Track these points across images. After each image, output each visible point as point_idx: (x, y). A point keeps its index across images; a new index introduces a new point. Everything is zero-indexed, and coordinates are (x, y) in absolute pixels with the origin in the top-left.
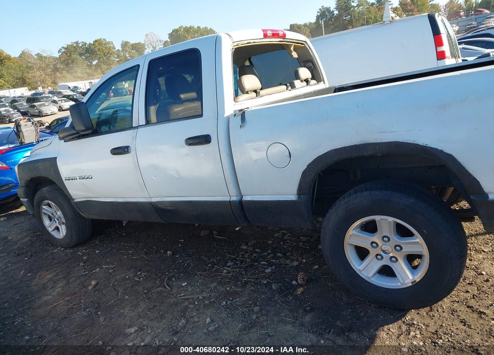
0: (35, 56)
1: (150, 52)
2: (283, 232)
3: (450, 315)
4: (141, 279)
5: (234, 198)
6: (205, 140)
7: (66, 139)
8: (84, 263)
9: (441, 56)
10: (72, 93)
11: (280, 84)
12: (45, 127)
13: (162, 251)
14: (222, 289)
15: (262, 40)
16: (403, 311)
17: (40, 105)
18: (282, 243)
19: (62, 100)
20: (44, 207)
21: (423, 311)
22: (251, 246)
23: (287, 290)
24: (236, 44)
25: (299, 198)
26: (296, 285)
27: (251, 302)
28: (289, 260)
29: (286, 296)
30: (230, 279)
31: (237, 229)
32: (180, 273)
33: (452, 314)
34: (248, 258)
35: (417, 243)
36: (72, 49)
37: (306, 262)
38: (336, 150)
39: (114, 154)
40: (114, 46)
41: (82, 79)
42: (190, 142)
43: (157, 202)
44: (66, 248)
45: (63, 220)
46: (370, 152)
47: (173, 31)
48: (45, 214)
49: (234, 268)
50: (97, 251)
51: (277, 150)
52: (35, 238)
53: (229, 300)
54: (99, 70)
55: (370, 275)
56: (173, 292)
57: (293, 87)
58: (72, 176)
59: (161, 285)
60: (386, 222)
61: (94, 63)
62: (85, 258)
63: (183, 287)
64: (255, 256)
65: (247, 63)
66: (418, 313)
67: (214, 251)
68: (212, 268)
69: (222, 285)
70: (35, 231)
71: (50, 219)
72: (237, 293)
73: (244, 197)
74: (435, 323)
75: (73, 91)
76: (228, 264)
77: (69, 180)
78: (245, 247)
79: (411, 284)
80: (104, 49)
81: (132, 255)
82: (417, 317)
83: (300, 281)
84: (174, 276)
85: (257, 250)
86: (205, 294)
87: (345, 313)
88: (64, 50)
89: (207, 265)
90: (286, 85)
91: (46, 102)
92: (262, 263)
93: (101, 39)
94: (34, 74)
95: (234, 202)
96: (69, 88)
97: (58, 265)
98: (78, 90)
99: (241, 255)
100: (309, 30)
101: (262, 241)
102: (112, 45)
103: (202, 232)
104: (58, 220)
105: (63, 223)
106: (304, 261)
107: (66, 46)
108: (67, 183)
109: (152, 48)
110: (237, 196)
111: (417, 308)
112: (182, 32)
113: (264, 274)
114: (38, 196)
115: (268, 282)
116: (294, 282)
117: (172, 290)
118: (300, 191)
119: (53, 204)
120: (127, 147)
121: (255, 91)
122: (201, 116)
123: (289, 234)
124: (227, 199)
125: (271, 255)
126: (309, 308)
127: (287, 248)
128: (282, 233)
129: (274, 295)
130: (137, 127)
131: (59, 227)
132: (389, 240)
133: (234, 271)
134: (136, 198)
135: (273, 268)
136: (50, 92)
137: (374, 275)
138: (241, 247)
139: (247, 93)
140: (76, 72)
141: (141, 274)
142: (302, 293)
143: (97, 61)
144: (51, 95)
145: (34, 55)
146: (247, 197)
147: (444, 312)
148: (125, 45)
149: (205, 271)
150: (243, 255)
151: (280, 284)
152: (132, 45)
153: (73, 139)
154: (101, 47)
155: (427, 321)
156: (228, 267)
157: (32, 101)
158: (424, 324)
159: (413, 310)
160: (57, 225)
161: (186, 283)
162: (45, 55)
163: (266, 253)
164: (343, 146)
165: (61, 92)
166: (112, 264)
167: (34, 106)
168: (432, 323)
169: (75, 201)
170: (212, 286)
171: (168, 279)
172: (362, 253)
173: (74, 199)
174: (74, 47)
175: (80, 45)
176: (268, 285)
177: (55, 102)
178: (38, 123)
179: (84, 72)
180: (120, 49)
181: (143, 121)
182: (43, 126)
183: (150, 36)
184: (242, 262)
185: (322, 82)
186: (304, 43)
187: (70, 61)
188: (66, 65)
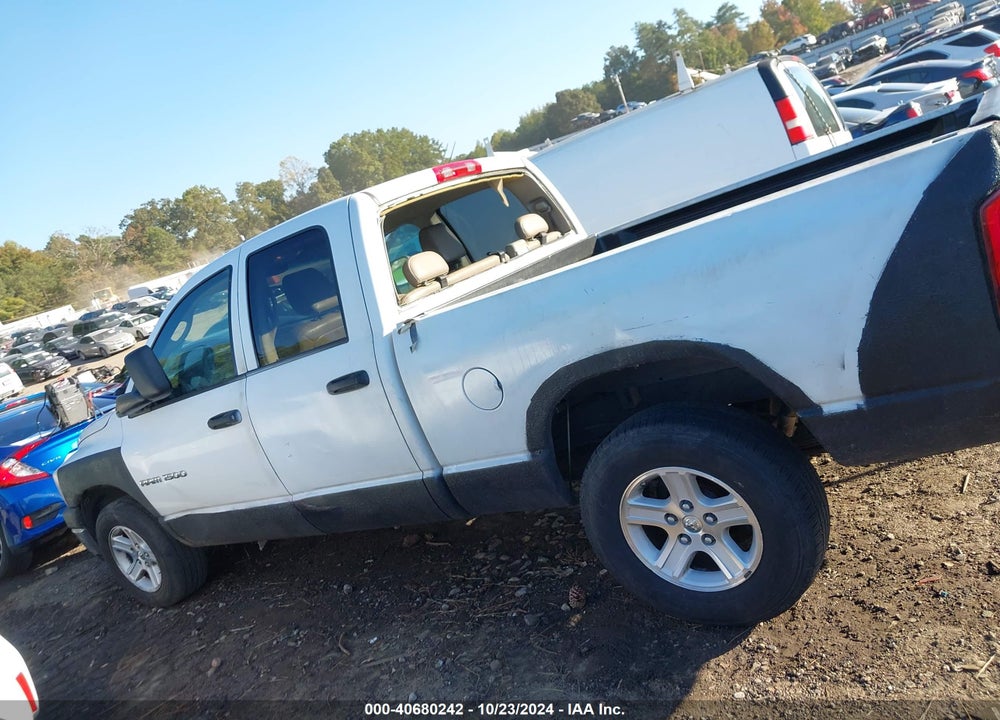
0: (77, 243)
1: (295, 194)
2: (551, 514)
3: (825, 621)
4: (299, 642)
5: (429, 474)
6: (358, 380)
7: (130, 413)
8: (198, 630)
10: (158, 301)
11: (488, 255)
12: (113, 377)
13: (335, 587)
14: (437, 638)
15: (436, 188)
16: (746, 628)
17: (101, 336)
18: (547, 537)
19: (139, 319)
20: (115, 539)
21: (779, 622)
22: (493, 552)
23: (552, 621)
24: (386, 207)
25: (533, 456)
26: (567, 611)
27: (487, 654)
28: (559, 567)
29: (548, 634)
30: (453, 619)
31: (469, 523)
32: (366, 622)
33: (828, 620)
34: (487, 575)
35: (735, 506)
36: (145, 216)
37: (588, 566)
38: (568, 368)
39: (215, 428)
40: (223, 196)
41: (172, 269)
42: (336, 387)
43: (302, 500)
44: (166, 608)
45: (153, 557)
46: (620, 364)
47: (332, 147)
48: (119, 551)
49: (462, 597)
50: (221, 605)
51: (479, 381)
52: (111, 598)
53: (450, 656)
54: (202, 246)
55: (677, 574)
56: (353, 658)
57: (512, 254)
58: (151, 477)
59: (332, 649)
60: (678, 477)
61: (191, 234)
62: (200, 620)
63: (371, 645)
64: (499, 570)
65: (436, 220)
66: (771, 628)
67: (427, 572)
68: (423, 604)
69: (439, 632)
70: (110, 584)
71: (130, 558)
72: (464, 642)
73: (445, 469)
74: (798, 640)
75: (158, 297)
76: (452, 593)
77: (148, 484)
78: (480, 556)
79: (744, 579)
80: (205, 204)
81: (283, 601)
82: (767, 635)
83: (573, 603)
84: (355, 629)
85: (503, 558)
86: (409, 653)
87: (646, 649)
88: (130, 221)
89: (412, 600)
90: (498, 254)
91: (110, 327)
92: (511, 580)
93: (195, 188)
94: (80, 277)
95: (430, 480)
96: (150, 292)
97: (152, 641)
98: (168, 294)
99: (475, 570)
100: (594, 98)
101: (512, 539)
102: (219, 195)
103: (405, 540)
104: (144, 558)
105: (154, 563)
106: (585, 564)
107: (132, 213)
108: (144, 490)
109: (297, 187)
110: (433, 469)
111: (766, 619)
112: (349, 145)
113: (513, 601)
114: (101, 519)
115: (520, 614)
116: (564, 607)
117: (352, 654)
118: (532, 444)
119: (130, 531)
120: (235, 413)
121: (437, 279)
122: (345, 340)
123: (562, 518)
124: (418, 476)
125: (527, 564)
126: (586, 649)
127: (557, 544)
128: (550, 517)
129: (528, 636)
130: (245, 375)
131: (148, 570)
132: (692, 507)
133: (460, 604)
134: (268, 498)
135: (530, 586)
136: (118, 307)
137: (684, 572)
138: (476, 557)
139: (423, 285)
140: (159, 258)
141: (298, 634)
142: (579, 624)
143: (195, 230)
144: (117, 313)
145: (73, 239)
146: (450, 467)
147: (814, 618)
148: (243, 190)
149: (409, 611)
150: (478, 571)
151: (539, 615)
152: (258, 188)
153: (142, 411)
154: (198, 202)
155: (786, 638)
156: (451, 597)
157: (83, 331)
158: (778, 646)
159: (762, 624)
160: (144, 567)
161: (375, 639)
162: (94, 236)
163: (518, 561)
164: (576, 360)
165: (136, 304)
166: (248, 623)
167: (89, 340)
168: (791, 641)
169: (166, 520)
170: (422, 636)
171: (346, 634)
172: (657, 537)
173: (163, 517)
174: (149, 212)
175: (159, 207)
176: (518, 620)
177: (126, 324)
178: (100, 372)
179: (174, 255)
180: (236, 199)
181: (253, 364)
182: (110, 375)
183: (288, 165)
184: (475, 584)
185: (572, 232)
186: (523, 171)
187: (144, 240)
188: (139, 249)
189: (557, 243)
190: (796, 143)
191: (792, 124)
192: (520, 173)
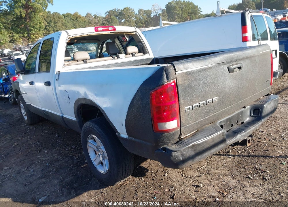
0: (93, 16)
1: (154, 15)
9: (245, 39)
15: (94, 33)
20: (21, 104)
24: (71, 36)
25: (76, 120)
32: (51, 146)
54: (125, 25)
57: (118, 57)
73: (64, 115)
77: (22, 93)
84: (47, 147)
90: (112, 56)
93: (127, 7)
102: (133, 11)
107: (109, 11)
108: (22, 95)
109: (155, 13)
110: (61, 114)
116: (86, 161)
117: (39, 154)
118: (76, 116)
120: (33, 82)
121: (83, 60)
122: (50, 72)
124: (59, 114)
129: (70, 165)
130: (36, 73)
132: (100, 148)
137: (98, 164)
139: (78, 61)
142: (84, 167)
143: (124, 20)
148: (140, 11)
152: (144, 11)
154: (127, 12)
161: (46, 152)
162: (98, 16)
174: (113, 12)
175: (116, 11)
180: (138, 13)
183: (155, 6)
185: (148, 54)
186: (135, 32)
187: (110, 20)
188: (108, 22)
189: (141, 57)
190: (244, 42)
191: (244, 35)
192: (134, 33)
